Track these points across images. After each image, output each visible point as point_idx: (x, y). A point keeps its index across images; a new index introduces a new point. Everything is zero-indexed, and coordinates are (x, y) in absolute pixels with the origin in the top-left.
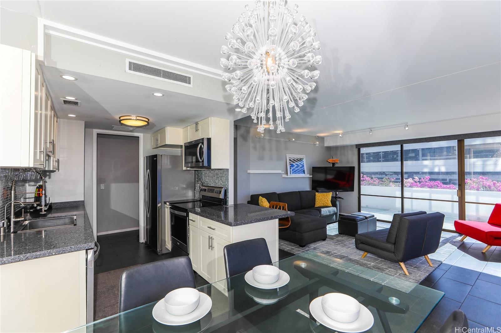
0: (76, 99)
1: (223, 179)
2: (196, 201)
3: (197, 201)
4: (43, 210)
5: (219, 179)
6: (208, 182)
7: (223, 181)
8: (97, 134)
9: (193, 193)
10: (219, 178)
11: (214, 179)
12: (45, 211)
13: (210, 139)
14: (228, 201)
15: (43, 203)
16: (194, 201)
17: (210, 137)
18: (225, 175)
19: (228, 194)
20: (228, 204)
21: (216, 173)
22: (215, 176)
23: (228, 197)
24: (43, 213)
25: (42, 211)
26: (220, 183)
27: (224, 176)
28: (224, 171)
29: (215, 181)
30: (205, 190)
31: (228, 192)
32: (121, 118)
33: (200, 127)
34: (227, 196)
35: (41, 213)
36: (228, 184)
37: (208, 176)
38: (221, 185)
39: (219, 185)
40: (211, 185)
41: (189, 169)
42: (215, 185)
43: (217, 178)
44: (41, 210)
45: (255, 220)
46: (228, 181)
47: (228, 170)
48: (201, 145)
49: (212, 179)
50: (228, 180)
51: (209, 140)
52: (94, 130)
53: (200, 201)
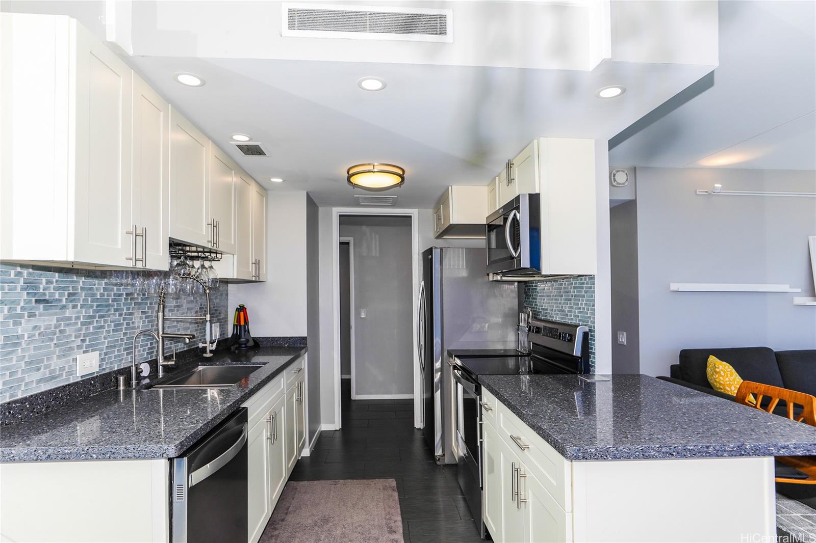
0: (251, 140)
1: (582, 304)
2: (521, 356)
3: (524, 356)
4: (208, 351)
5: (570, 304)
6: (547, 309)
7: (580, 308)
8: (340, 216)
9: (515, 336)
10: (570, 300)
11: (560, 303)
12: (211, 351)
13: (538, 195)
14: (594, 363)
15: (208, 339)
16: (517, 355)
17: (537, 192)
18: (586, 292)
19: (594, 345)
20: (594, 371)
21: (565, 288)
22: (562, 296)
23: (594, 354)
24: (208, 355)
25: (206, 352)
26: (575, 312)
27: (584, 296)
28: (583, 282)
29: (562, 307)
30: (538, 330)
31: (594, 340)
32: (351, 172)
33: (516, 172)
34: (592, 348)
35: (205, 355)
36: (594, 318)
37: (548, 296)
38: (576, 320)
39: (572, 319)
40: (553, 317)
41: (499, 278)
42: (562, 318)
43: (566, 300)
44: (204, 349)
45: (664, 450)
46: (594, 310)
47: (592, 277)
48: (515, 215)
49: (555, 303)
50: (594, 305)
51: (534, 200)
53: (528, 355)
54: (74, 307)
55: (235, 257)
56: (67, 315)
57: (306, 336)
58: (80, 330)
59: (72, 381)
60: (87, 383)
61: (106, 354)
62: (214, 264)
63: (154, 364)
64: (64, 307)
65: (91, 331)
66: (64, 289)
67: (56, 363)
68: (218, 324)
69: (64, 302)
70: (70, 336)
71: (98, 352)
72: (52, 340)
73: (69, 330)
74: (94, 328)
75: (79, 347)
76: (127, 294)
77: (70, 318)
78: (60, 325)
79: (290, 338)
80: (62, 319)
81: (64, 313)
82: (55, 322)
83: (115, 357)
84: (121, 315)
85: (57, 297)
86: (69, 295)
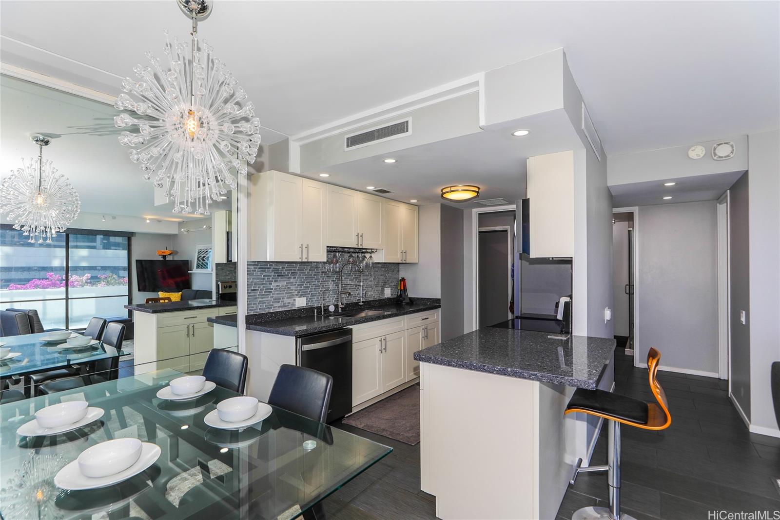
0: (376, 188)
8: (479, 214)
12: (363, 302)
13: (528, 200)
17: (528, 197)
32: (444, 191)
51: (526, 203)
52: (473, 210)
54: (295, 278)
55: (384, 250)
56: (291, 281)
57: (440, 298)
58: (297, 287)
59: (293, 308)
60: (300, 310)
61: (310, 299)
62: (373, 255)
63: (336, 306)
64: (289, 278)
65: (303, 288)
66: (290, 270)
67: (286, 301)
68: (390, 288)
69: (290, 276)
70: (293, 290)
71: (305, 298)
72: (285, 291)
73: (293, 288)
74: (304, 287)
75: (296, 295)
76: (322, 272)
77: (292, 283)
78: (288, 285)
79: (430, 299)
80: (289, 283)
81: (290, 280)
82: (285, 284)
83: (315, 301)
84: (319, 282)
85: (286, 274)
86: (292, 273)
